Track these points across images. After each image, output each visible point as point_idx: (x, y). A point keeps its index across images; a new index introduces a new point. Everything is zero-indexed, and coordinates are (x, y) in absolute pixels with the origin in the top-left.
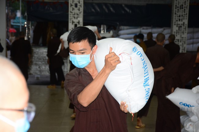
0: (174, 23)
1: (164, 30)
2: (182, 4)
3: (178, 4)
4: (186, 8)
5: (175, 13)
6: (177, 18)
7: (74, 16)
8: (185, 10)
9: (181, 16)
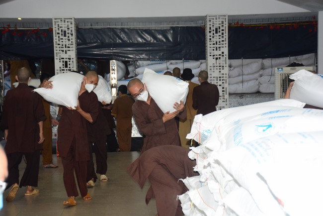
0: (209, 54)
1: (201, 63)
2: (218, 25)
3: (213, 26)
4: (224, 32)
5: (210, 39)
6: (212, 46)
7: (62, 49)
8: (223, 34)
9: (218, 43)
